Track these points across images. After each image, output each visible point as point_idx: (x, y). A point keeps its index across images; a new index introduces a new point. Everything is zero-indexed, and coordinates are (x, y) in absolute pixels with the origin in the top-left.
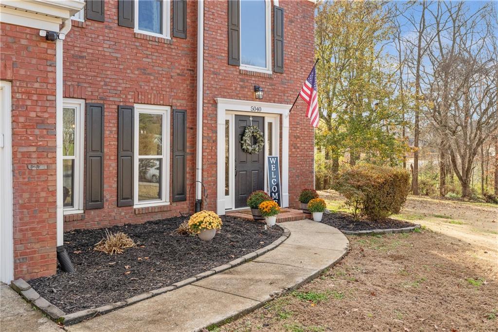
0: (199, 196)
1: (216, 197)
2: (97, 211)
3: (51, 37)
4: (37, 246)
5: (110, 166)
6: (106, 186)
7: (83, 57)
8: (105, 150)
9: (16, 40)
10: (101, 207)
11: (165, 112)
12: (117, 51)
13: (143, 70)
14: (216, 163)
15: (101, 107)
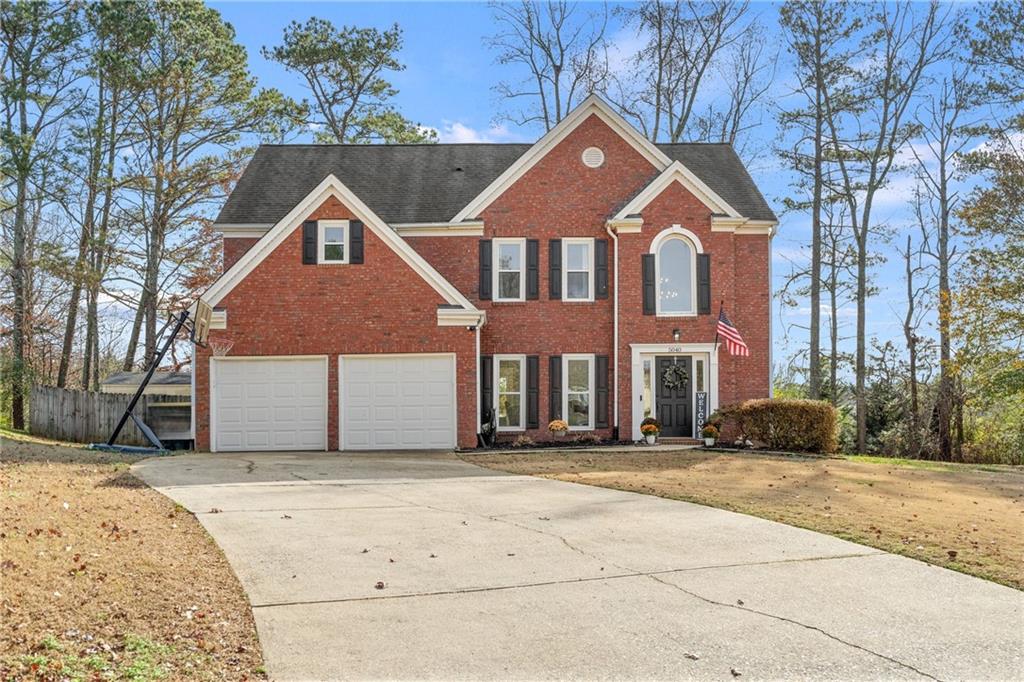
0: (616, 425)
1: (631, 426)
2: (535, 430)
3: (473, 329)
4: (467, 432)
5: (544, 399)
6: (541, 413)
7: (524, 326)
8: (540, 388)
9: (457, 333)
10: (537, 428)
11: (590, 358)
12: (549, 317)
13: (570, 329)
14: (631, 398)
15: (537, 358)
